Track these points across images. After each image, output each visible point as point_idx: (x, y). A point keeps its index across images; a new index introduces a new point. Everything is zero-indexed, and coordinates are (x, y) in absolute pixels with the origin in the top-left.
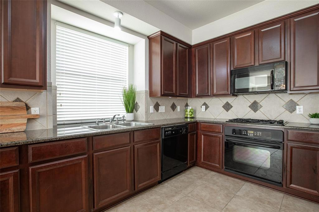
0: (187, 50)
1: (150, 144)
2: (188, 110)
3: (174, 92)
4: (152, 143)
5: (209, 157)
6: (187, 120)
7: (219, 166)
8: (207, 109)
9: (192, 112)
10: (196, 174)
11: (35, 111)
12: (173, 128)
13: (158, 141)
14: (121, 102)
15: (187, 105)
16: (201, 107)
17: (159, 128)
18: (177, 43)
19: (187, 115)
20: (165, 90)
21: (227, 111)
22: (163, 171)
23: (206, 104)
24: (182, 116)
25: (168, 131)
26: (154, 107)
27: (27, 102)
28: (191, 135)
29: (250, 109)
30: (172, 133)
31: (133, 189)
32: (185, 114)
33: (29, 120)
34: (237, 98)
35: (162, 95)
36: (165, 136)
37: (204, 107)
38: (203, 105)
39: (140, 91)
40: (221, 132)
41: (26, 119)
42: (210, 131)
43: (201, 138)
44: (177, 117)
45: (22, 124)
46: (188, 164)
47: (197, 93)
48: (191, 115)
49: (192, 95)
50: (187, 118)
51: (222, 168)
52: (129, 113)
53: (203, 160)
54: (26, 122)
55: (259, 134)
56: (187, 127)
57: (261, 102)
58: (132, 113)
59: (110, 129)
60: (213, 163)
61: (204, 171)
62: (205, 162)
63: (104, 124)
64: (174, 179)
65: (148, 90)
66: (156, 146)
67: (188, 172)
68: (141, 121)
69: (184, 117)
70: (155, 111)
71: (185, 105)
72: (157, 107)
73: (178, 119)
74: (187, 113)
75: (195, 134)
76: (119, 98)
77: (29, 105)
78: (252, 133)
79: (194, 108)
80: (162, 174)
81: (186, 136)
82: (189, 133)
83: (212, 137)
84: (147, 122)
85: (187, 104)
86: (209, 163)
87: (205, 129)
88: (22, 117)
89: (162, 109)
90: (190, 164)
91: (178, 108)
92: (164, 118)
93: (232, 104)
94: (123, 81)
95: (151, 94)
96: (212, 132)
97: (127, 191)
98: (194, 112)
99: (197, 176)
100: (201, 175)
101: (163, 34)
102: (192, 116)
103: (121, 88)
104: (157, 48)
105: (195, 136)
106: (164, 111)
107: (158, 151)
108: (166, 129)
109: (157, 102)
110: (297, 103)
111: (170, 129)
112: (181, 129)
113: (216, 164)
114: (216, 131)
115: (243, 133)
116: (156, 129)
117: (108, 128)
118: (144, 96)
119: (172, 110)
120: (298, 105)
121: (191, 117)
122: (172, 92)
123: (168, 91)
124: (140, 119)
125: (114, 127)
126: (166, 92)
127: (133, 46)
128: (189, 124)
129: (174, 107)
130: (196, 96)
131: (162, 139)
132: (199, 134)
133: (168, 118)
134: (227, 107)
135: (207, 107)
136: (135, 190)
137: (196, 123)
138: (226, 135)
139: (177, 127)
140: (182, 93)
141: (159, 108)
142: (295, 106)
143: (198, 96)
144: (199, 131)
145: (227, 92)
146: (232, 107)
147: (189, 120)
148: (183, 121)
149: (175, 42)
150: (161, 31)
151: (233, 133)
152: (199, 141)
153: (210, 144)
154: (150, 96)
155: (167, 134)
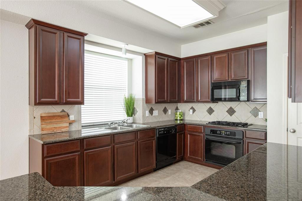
0: (177, 63)
1: (148, 140)
2: (178, 113)
3: (166, 99)
4: (150, 140)
5: (194, 152)
6: (177, 122)
7: (201, 159)
8: (194, 112)
9: (181, 115)
10: (183, 166)
11: (72, 118)
12: (165, 129)
13: (154, 138)
14: (122, 108)
15: (177, 109)
16: (189, 110)
17: (155, 129)
18: (168, 58)
19: (177, 117)
20: (158, 98)
21: (210, 115)
22: (157, 161)
23: (193, 108)
24: (173, 118)
25: (161, 131)
26: (149, 112)
27: (68, 112)
28: (179, 135)
29: (227, 114)
30: (164, 133)
31: (137, 172)
32: (176, 117)
33: (70, 124)
34: (218, 104)
35: (156, 103)
36: (159, 135)
37: (191, 111)
38: (191, 109)
39: (138, 99)
40: (202, 132)
41: (68, 123)
42: (194, 131)
43: (188, 137)
44: (168, 119)
45: (66, 127)
46: (177, 158)
47: (185, 99)
48: (180, 118)
49: (181, 100)
50: (177, 120)
51: (203, 161)
52: (129, 116)
53: (190, 155)
54: (68, 125)
55: (228, 133)
56: (176, 128)
57: (235, 108)
58: (132, 116)
59: (119, 130)
60: (197, 157)
61: (190, 163)
62: (191, 156)
63: (114, 126)
64: (166, 169)
65: (144, 98)
66: (153, 142)
67: (177, 164)
68: (139, 123)
69: (174, 119)
70: (150, 115)
71: (175, 108)
72: (151, 111)
73: (170, 121)
74: (177, 116)
75: (182, 133)
76: (120, 104)
77: (69, 114)
78: (223, 133)
79: (183, 111)
80: (156, 163)
81: (175, 135)
82: (177, 133)
83: (196, 136)
84: (144, 124)
85: (177, 107)
86: (194, 157)
87: (190, 130)
88: (66, 122)
89: (155, 113)
90: (178, 158)
91: (169, 112)
92: (157, 121)
93: (214, 109)
94: (123, 90)
95: (147, 101)
96: (196, 132)
97: (133, 172)
98: (183, 114)
99: (184, 166)
100: (187, 166)
101: (157, 53)
102: (182, 118)
103: (122, 96)
104: (152, 61)
105: (183, 135)
106: (158, 115)
107: (154, 146)
108: (160, 130)
109: (152, 107)
110: (260, 110)
111: (162, 129)
112: (171, 130)
113: (199, 157)
114: (199, 131)
115: (218, 133)
116: (152, 130)
117: (117, 129)
118: (142, 103)
119: (164, 114)
120: (260, 111)
121: (180, 119)
122: (164, 100)
123: (161, 99)
124: (138, 122)
125: (121, 129)
126: (159, 100)
127: (131, 60)
128: (178, 126)
129: (165, 111)
130: (185, 102)
131: (157, 137)
132: (186, 133)
133: (161, 120)
134: (210, 111)
135: (194, 111)
136: (138, 172)
137: (183, 125)
138: (206, 135)
139: (168, 128)
140: (172, 100)
141: (153, 112)
142: (258, 112)
143: (186, 102)
144: (186, 132)
145: (208, 100)
146: (214, 111)
147: (178, 122)
148: (173, 123)
149: (166, 58)
150: (155, 52)
151: (211, 133)
152: (186, 140)
153: (195, 142)
154: (146, 103)
155: (160, 133)
